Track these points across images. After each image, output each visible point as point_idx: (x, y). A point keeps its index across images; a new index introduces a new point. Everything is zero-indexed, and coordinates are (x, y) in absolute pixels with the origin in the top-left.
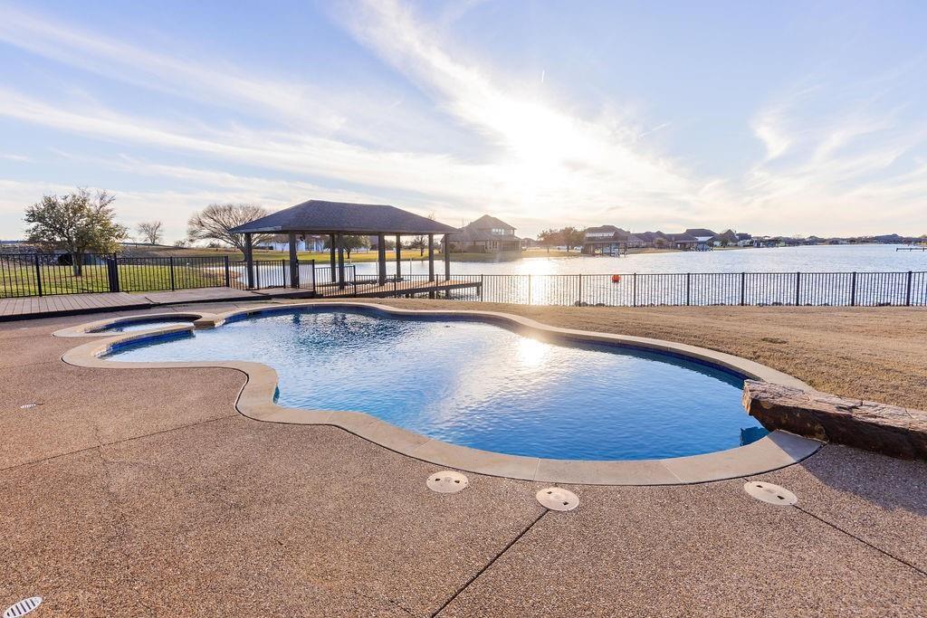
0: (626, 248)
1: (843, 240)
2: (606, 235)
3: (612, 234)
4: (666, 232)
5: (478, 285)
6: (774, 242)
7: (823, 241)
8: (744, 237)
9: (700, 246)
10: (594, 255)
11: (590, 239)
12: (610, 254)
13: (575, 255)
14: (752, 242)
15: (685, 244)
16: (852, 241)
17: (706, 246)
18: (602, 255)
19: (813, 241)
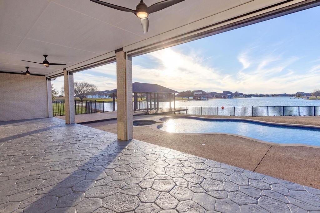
0: (207, 97)
1: (270, 95)
2: (199, 93)
3: (201, 93)
4: (217, 92)
5: (186, 110)
6: (250, 96)
7: (264, 96)
8: (241, 94)
9: (229, 97)
10: (197, 100)
11: (196, 94)
12: (203, 100)
13: (192, 100)
14: (244, 96)
15: (224, 96)
16: (273, 95)
17: (231, 97)
18: (200, 100)
19: (261, 95)
